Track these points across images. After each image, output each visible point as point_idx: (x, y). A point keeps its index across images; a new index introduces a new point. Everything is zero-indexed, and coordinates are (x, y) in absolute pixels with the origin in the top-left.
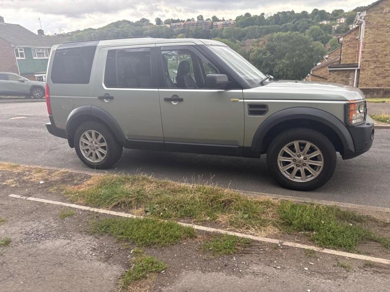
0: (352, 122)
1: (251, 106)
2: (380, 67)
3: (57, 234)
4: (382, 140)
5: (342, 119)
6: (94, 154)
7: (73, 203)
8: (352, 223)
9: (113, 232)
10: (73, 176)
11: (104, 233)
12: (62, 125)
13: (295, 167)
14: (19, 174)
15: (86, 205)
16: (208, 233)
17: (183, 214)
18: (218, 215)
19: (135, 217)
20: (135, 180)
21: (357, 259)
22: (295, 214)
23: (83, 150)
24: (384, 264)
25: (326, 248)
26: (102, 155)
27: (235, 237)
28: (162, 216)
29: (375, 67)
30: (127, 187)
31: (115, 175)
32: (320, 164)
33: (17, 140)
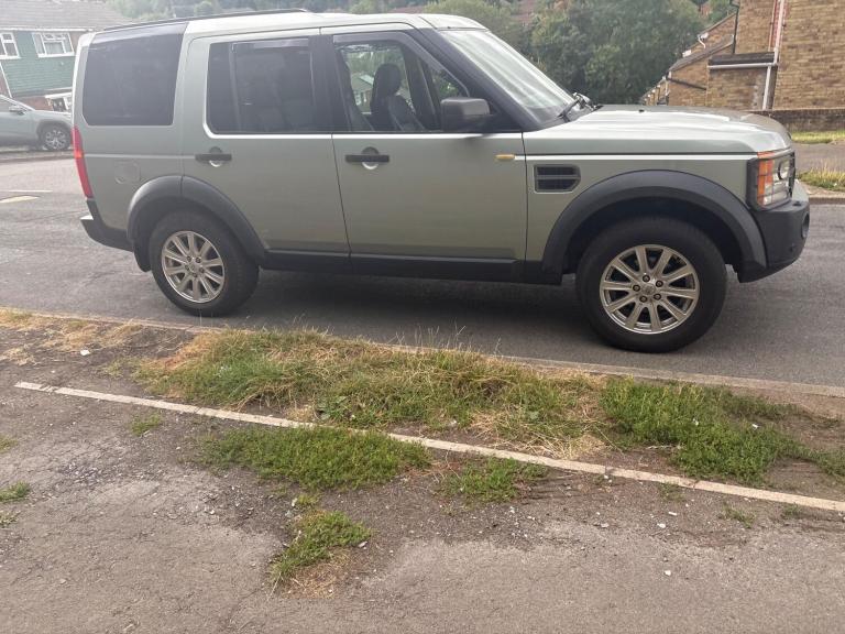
0: (762, 201)
1: (542, 169)
2: (822, 60)
3: (131, 468)
4: (823, 230)
5: (741, 194)
6: (195, 286)
7: (159, 399)
8: (757, 423)
9: (250, 461)
10: (154, 338)
11: (231, 464)
12: (119, 221)
13: (638, 302)
14: (32, 334)
15: (188, 402)
16: (454, 456)
17: (399, 415)
18: (474, 415)
19: (296, 425)
20: (290, 341)
21: (766, 502)
22: (638, 408)
23: (172, 277)
24: (823, 510)
25: (703, 478)
26: (215, 285)
27: (512, 462)
28: (355, 421)
29: (811, 60)
30: (275, 359)
31: (246, 332)
32: (691, 294)
33: (19, 253)
